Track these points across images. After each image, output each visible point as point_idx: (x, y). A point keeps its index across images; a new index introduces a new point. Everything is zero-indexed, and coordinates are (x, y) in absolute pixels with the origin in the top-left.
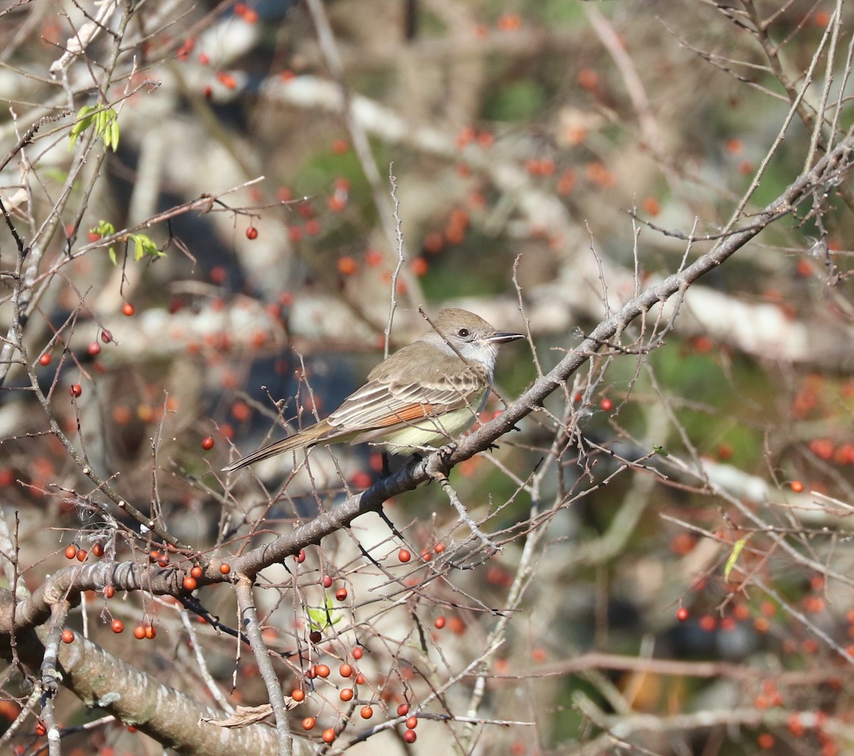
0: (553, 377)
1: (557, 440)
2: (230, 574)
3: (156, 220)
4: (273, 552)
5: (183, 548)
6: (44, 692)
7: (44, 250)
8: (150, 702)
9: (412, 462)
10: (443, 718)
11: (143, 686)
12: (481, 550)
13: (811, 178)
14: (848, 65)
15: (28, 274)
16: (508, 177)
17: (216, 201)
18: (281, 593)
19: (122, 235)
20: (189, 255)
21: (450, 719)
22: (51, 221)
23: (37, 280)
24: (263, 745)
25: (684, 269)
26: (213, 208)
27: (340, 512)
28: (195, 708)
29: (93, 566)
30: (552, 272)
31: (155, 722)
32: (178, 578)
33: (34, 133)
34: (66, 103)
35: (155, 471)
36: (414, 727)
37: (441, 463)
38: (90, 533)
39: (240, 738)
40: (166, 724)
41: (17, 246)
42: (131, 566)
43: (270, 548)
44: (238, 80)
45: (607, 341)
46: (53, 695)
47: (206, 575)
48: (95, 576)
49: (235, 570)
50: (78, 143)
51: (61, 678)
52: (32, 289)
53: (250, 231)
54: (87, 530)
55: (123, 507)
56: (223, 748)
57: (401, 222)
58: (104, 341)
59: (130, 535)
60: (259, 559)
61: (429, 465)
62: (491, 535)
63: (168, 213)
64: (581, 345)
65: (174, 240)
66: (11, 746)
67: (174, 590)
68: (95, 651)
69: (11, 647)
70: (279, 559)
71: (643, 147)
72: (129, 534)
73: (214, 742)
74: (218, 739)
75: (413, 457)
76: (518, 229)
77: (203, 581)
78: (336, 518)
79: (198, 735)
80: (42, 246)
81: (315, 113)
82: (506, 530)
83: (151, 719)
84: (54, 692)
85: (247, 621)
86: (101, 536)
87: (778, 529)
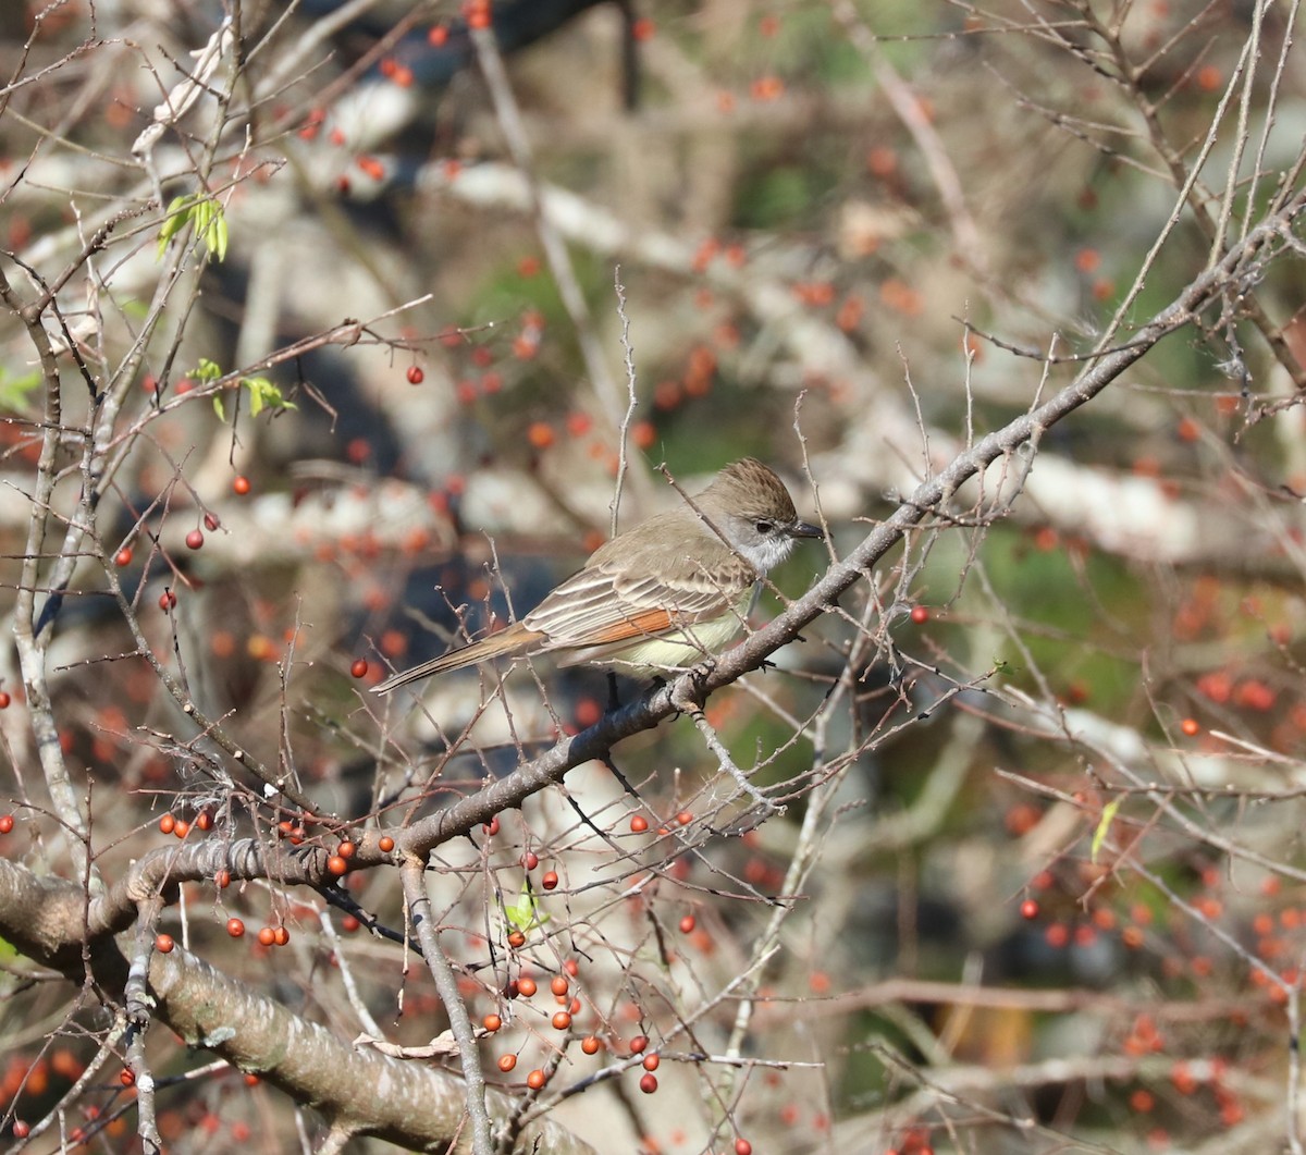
0: (852, 564)
1: (850, 665)
2: (392, 852)
3: (279, 358)
4: (454, 820)
5: (325, 817)
6: (130, 1025)
7: (121, 403)
8: (278, 1039)
9: (651, 688)
10: (693, 1058)
11: (268, 1017)
12: (751, 811)
13: (1218, 275)
14: (1269, 114)
15: (99, 437)
16: (770, 301)
17: (364, 329)
18: (464, 881)
19: (232, 378)
20: (327, 406)
21: (703, 1059)
22: (131, 361)
23: (112, 443)
24: (438, 1100)
25: (1037, 408)
26: (361, 339)
27: (549, 761)
28: (342, 1049)
29: (197, 846)
30: (834, 436)
31: (285, 1069)
32: (319, 860)
33: (108, 234)
34: (152, 195)
35: (284, 709)
36: (654, 1069)
37: (693, 689)
38: (194, 796)
39: (405, 1090)
40: (301, 1072)
41: (88, 390)
42: (253, 843)
43: (449, 815)
44: (387, 166)
45: (933, 507)
46: (143, 1029)
47: (359, 855)
48: (199, 860)
49: (400, 846)
50: (169, 249)
51: (154, 1005)
52: (106, 457)
53: (413, 372)
54: (190, 793)
55: (241, 759)
56: (382, 1105)
57: (632, 350)
58: (209, 528)
59: (251, 798)
60: (435, 831)
61: (676, 692)
62: (766, 789)
63: (297, 347)
64: (892, 517)
65: (305, 385)
66: (81, 1107)
67: (312, 877)
68: (200, 969)
69: (82, 961)
70: (463, 829)
71: (958, 263)
72: (249, 798)
73: (369, 1097)
74: (374, 1092)
75: (654, 682)
76: (785, 376)
77: (354, 863)
78: (543, 769)
79: (346, 1086)
80: (118, 396)
81: (497, 214)
82: (786, 783)
83: (280, 1064)
84: (144, 1025)
85: (419, 918)
86: (211, 800)
87: (1162, 787)
